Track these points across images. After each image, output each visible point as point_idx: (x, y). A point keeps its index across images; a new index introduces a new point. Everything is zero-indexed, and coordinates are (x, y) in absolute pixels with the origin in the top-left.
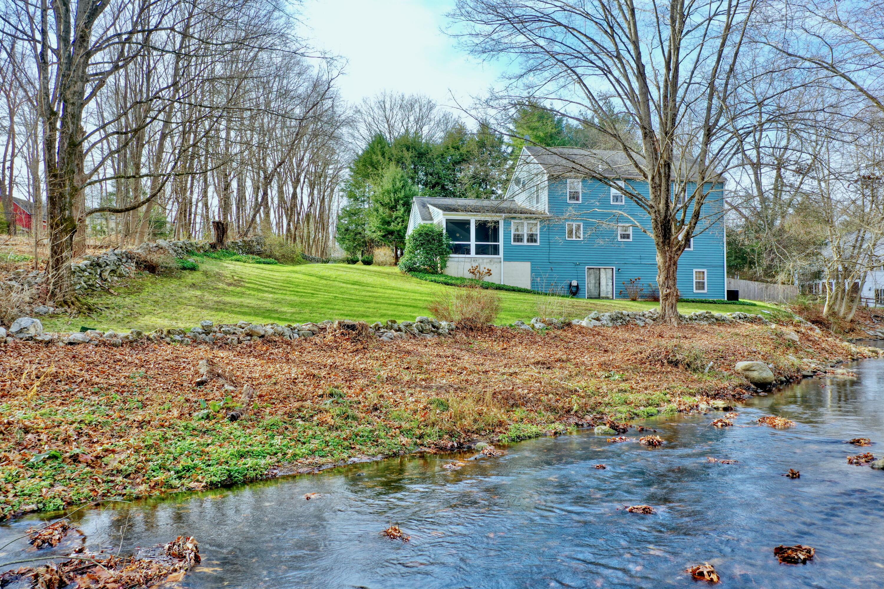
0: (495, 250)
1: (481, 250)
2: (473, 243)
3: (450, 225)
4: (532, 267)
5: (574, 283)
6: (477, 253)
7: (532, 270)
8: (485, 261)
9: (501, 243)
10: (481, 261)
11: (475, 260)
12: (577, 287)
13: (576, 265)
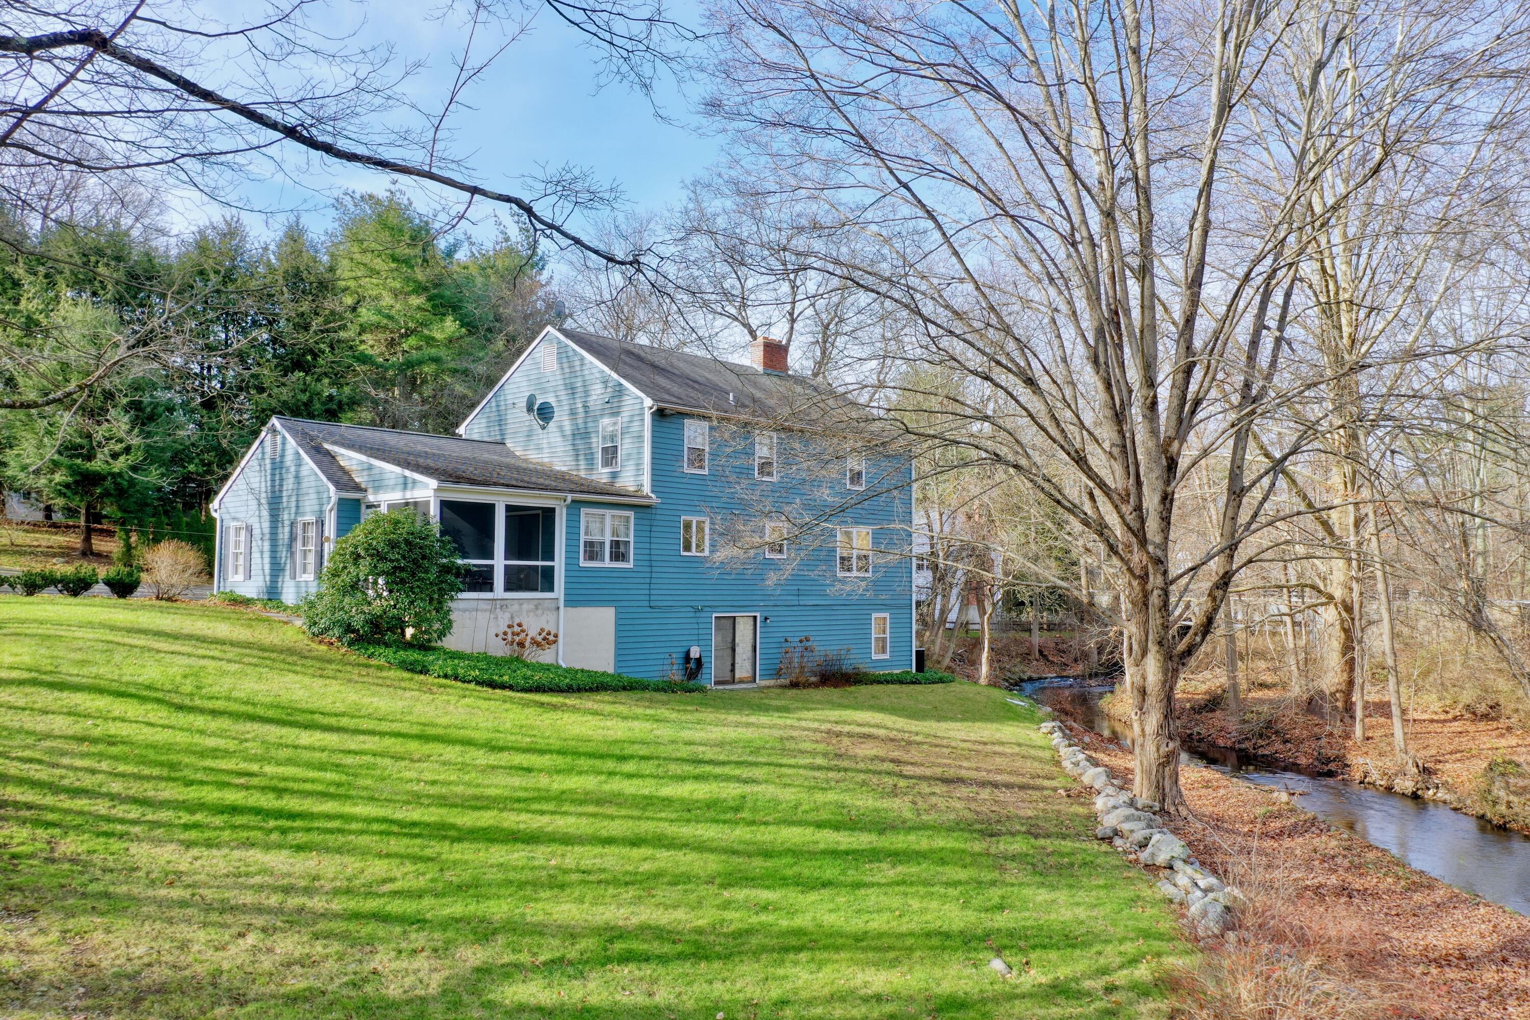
0: (546, 579)
1: (516, 580)
2: (499, 562)
3: (448, 513)
4: (617, 619)
5: (695, 653)
6: (508, 589)
7: (617, 625)
8: (525, 606)
9: (559, 563)
10: (516, 607)
11: (503, 604)
12: (699, 661)
13: (697, 610)
